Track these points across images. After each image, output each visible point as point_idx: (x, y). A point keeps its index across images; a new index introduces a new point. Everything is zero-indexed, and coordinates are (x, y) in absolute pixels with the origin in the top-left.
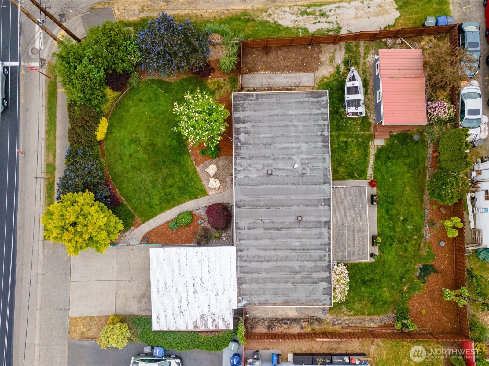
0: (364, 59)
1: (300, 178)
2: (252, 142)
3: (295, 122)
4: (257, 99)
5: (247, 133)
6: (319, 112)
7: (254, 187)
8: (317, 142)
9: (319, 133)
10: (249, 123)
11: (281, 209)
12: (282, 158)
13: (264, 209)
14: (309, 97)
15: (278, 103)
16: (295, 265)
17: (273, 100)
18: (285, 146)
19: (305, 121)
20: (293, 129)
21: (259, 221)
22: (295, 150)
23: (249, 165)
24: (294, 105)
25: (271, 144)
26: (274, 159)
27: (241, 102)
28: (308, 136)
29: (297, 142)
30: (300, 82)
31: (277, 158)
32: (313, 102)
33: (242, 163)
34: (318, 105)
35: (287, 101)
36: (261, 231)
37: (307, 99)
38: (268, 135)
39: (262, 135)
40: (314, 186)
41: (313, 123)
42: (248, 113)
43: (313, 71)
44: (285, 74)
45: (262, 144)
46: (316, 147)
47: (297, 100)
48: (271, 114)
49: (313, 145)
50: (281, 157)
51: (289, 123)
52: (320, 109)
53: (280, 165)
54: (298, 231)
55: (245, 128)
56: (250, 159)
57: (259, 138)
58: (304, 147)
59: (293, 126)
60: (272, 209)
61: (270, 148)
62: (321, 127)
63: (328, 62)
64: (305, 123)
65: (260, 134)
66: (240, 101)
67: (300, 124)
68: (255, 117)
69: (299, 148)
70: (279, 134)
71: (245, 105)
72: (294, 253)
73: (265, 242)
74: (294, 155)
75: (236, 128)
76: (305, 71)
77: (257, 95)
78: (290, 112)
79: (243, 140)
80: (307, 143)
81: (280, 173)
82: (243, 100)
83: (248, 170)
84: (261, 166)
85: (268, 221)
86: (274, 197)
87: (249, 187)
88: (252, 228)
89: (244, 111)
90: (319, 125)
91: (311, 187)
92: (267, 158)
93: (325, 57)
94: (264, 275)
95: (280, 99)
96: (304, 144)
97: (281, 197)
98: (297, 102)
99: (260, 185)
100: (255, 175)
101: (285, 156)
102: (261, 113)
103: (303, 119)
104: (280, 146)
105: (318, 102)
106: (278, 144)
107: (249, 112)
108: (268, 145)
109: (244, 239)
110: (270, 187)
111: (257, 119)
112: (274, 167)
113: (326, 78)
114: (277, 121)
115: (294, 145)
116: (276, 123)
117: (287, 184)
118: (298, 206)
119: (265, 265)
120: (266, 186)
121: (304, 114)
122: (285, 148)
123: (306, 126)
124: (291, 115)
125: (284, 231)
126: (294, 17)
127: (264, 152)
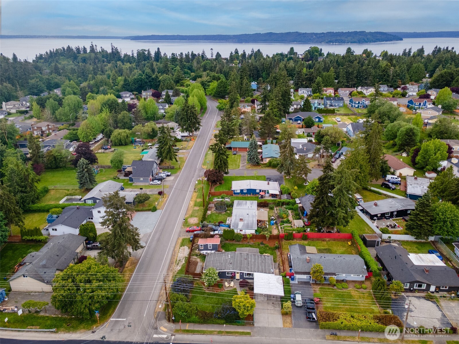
1: (233, 257)
4: (207, 266)
11: (242, 262)
13: (242, 266)
16: (260, 261)
17: (207, 263)
31: (226, 262)
34: (211, 255)
36: (249, 267)
40: (236, 255)
43: (198, 262)
44: (197, 268)
45: (221, 265)
48: (212, 263)
53: (229, 261)
54: (249, 260)
58: (224, 257)
63: (196, 260)
65: (218, 265)
70: (219, 262)
72: (256, 261)
73: (253, 266)
81: (231, 261)
84: (228, 265)
85: (246, 265)
93: (194, 260)
94: (263, 268)
97: (239, 262)
100: (231, 266)
106: (222, 262)
111: (213, 266)
114: (214, 262)
118: (241, 259)
119: (260, 267)
120: (235, 264)
121: (213, 257)
124: (213, 259)
125: (249, 262)
126: (178, 266)
127: (224, 264)
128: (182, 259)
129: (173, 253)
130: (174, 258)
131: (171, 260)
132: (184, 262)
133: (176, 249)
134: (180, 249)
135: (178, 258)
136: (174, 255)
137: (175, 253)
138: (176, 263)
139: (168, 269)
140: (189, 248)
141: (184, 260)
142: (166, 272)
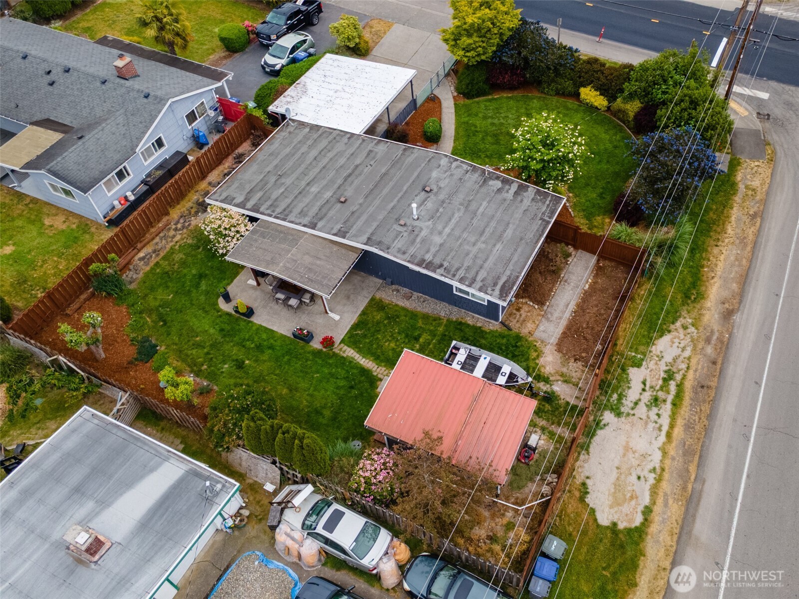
0: (543, 429)
1: (396, 217)
2: (484, 190)
3: (480, 245)
4: (541, 219)
5: (499, 190)
6: (479, 278)
7: (419, 169)
8: (434, 256)
9: (446, 264)
10: (512, 198)
11: (371, 187)
12: (438, 210)
14: (510, 277)
15: (521, 239)
18: (453, 221)
19: (476, 257)
20: (473, 239)
21: (372, 163)
22: (440, 227)
23: (452, 175)
24: (508, 255)
25: (467, 207)
26: (443, 202)
27: (548, 202)
28: (451, 250)
29: (449, 235)
30: (548, 320)
31: (442, 206)
32: (499, 278)
33: (459, 170)
34: (490, 281)
35: (519, 250)
36: (358, 162)
37: (508, 273)
38: (481, 210)
39: (485, 204)
40: (373, 228)
41: (466, 264)
42: (527, 202)
43: (559, 344)
44: (572, 306)
45: (473, 199)
46: (428, 252)
47: (513, 262)
48: (511, 226)
49: (433, 250)
50: (441, 210)
51: (483, 239)
52: (482, 281)
53: (430, 205)
54: (328, 194)
55: (507, 192)
56: (461, 179)
57: (484, 200)
59: (477, 241)
60: (378, 178)
61: (461, 204)
62: (454, 269)
63: (564, 370)
64: (471, 255)
65: (489, 202)
66: (550, 201)
67: (474, 250)
68: (517, 207)
69: (440, 233)
70: (475, 221)
71: (540, 204)
72: (304, 183)
73: (342, 161)
74: (434, 224)
75: (512, 183)
76: (564, 333)
77: (548, 222)
78: (499, 246)
79: (491, 183)
80: (441, 245)
81: (418, 200)
82: (548, 205)
83: (446, 172)
84: (442, 186)
85: (365, 170)
86: (391, 184)
87: (423, 165)
88: (368, 154)
89: (533, 199)
90: (458, 270)
91: (375, 225)
92: (450, 196)
95: (527, 243)
96: (442, 241)
98: (510, 260)
99: (418, 176)
100: (435, 174)
101: (438, 214)
102: (518, 215)
103: (480, 255)
104: (456, 215)
105: (495, 284)
106: (461, 214)
107: (528, 204)
108: (467, 205)
109: (361, 144)
110: (408, 184)
111: (513, 208)
112: (432, 197)
113: (538, 356)
114: (495, 228)
115: (447, 230)
116: (493, 224)
117: (398, 201)
118: (361, 205)
120: (411, 181)
121: (486, 260)
122: (450, 220)
123: (467, 254)
124: (494, 245)
125: (339, 181)
126: (668, 358)
127: (461, 196)
128: (642, 410)
129: (700, 479)
130: (688, 427)
131: (711, 416)
132: (636, 375)
133: (675, 510)
134: (647, 511)
135: (665, 422)
136: (688, 453)
137: (684, 475)
138: (680, 386)
139: (725, 346)
140: (584, 490)
141: (633, 393)
142: (738, 334)
